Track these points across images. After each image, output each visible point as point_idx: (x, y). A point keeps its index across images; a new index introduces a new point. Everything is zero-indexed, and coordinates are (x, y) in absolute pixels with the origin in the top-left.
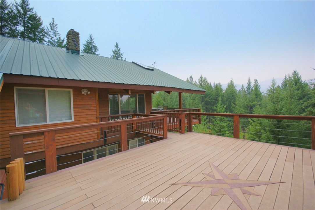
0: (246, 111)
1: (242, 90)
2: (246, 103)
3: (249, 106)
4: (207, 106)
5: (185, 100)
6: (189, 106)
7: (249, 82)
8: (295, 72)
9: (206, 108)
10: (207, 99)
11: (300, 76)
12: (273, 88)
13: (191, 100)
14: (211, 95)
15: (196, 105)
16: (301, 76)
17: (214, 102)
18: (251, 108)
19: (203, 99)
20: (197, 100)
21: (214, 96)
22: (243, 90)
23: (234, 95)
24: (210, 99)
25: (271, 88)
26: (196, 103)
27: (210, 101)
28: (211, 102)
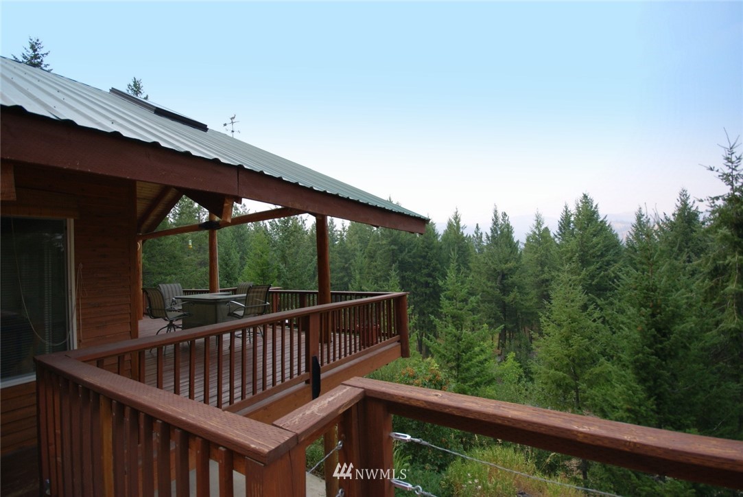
0: (494, 284)
1: (475, 235)
2: (493, 266)
3: (498, 273)
4: (405, 274)
5: (349, 260)
6: (360, 273)
7: (495, 216)
8: (585, 197)
9: (403, 278)
10: (404, 256)
11: (596, 206)
12: (537, 233)
13: (365, 257)
14: (414, 247)
15: (379, 271)
16: (598, 206)
17: (420, 263)
18: (504, 276)
19: (393, 256)
20: (381, 258)
21: (419, 248)
22: (477, 235)
23: (462, 247)
24: (410, 257)
25: (535, 233)
26: (378, 265)
27: (410, 260)
28: (414, 262)
